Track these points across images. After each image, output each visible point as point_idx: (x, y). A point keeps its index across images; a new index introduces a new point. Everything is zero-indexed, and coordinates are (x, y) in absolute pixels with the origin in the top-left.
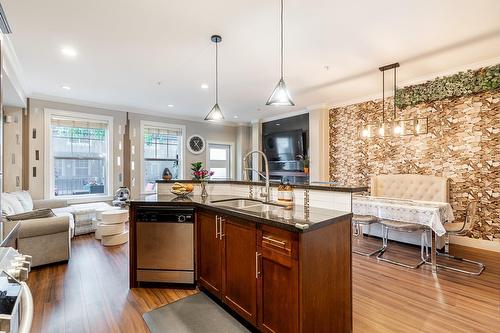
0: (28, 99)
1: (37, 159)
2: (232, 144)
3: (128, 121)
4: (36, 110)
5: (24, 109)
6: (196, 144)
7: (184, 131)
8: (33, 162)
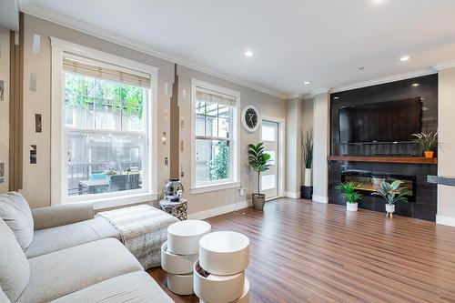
0: (21, 15)
1: (39, 130)
2: (282, 121)
3: (176, 77)
4: (37, 38)
5: (12, 33)
6: (251, 119)
7: (238, 101)
8: (30, 137)
